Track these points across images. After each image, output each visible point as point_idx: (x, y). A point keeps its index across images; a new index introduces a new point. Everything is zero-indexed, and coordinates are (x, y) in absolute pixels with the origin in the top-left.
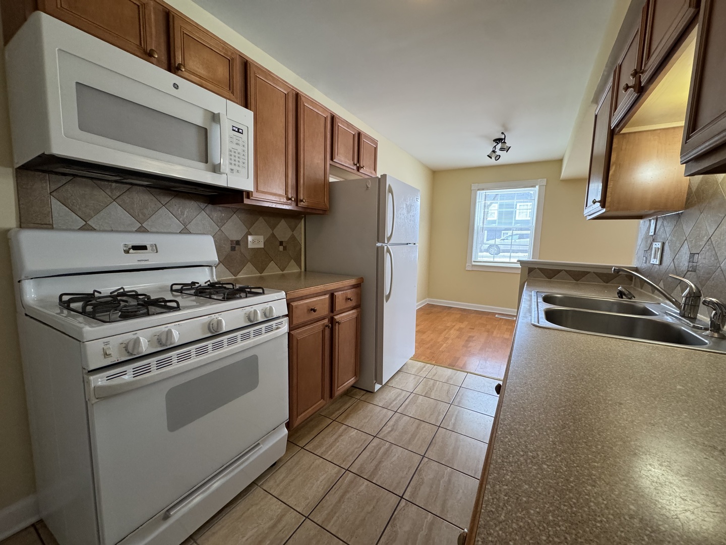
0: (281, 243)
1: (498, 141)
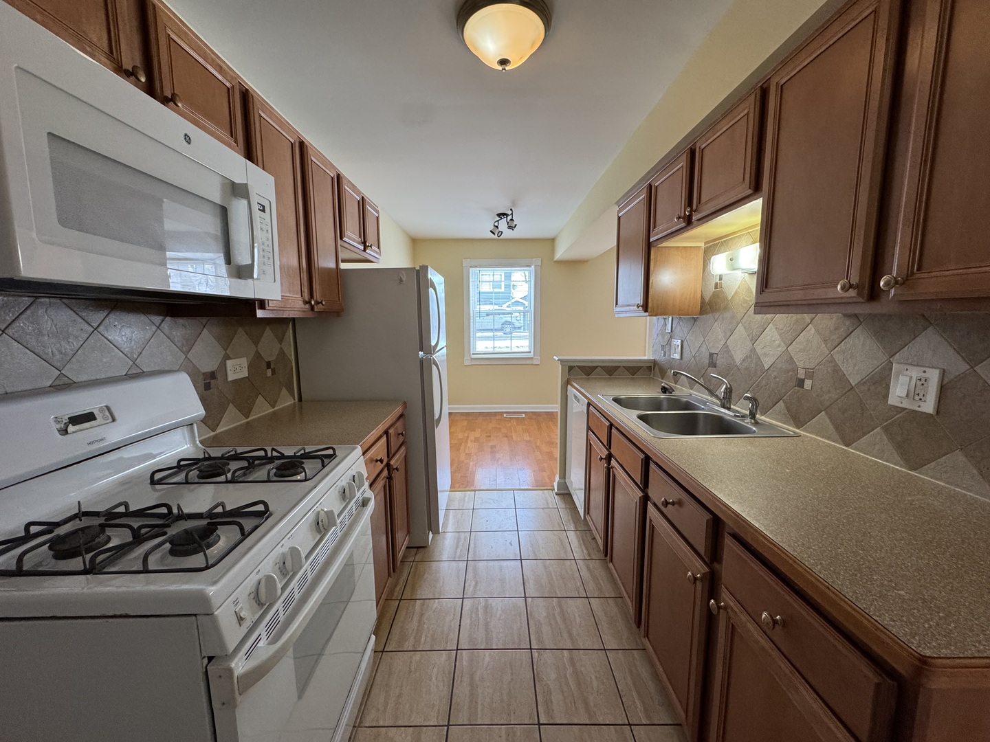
0: (268, 365)
1: (501, 215)
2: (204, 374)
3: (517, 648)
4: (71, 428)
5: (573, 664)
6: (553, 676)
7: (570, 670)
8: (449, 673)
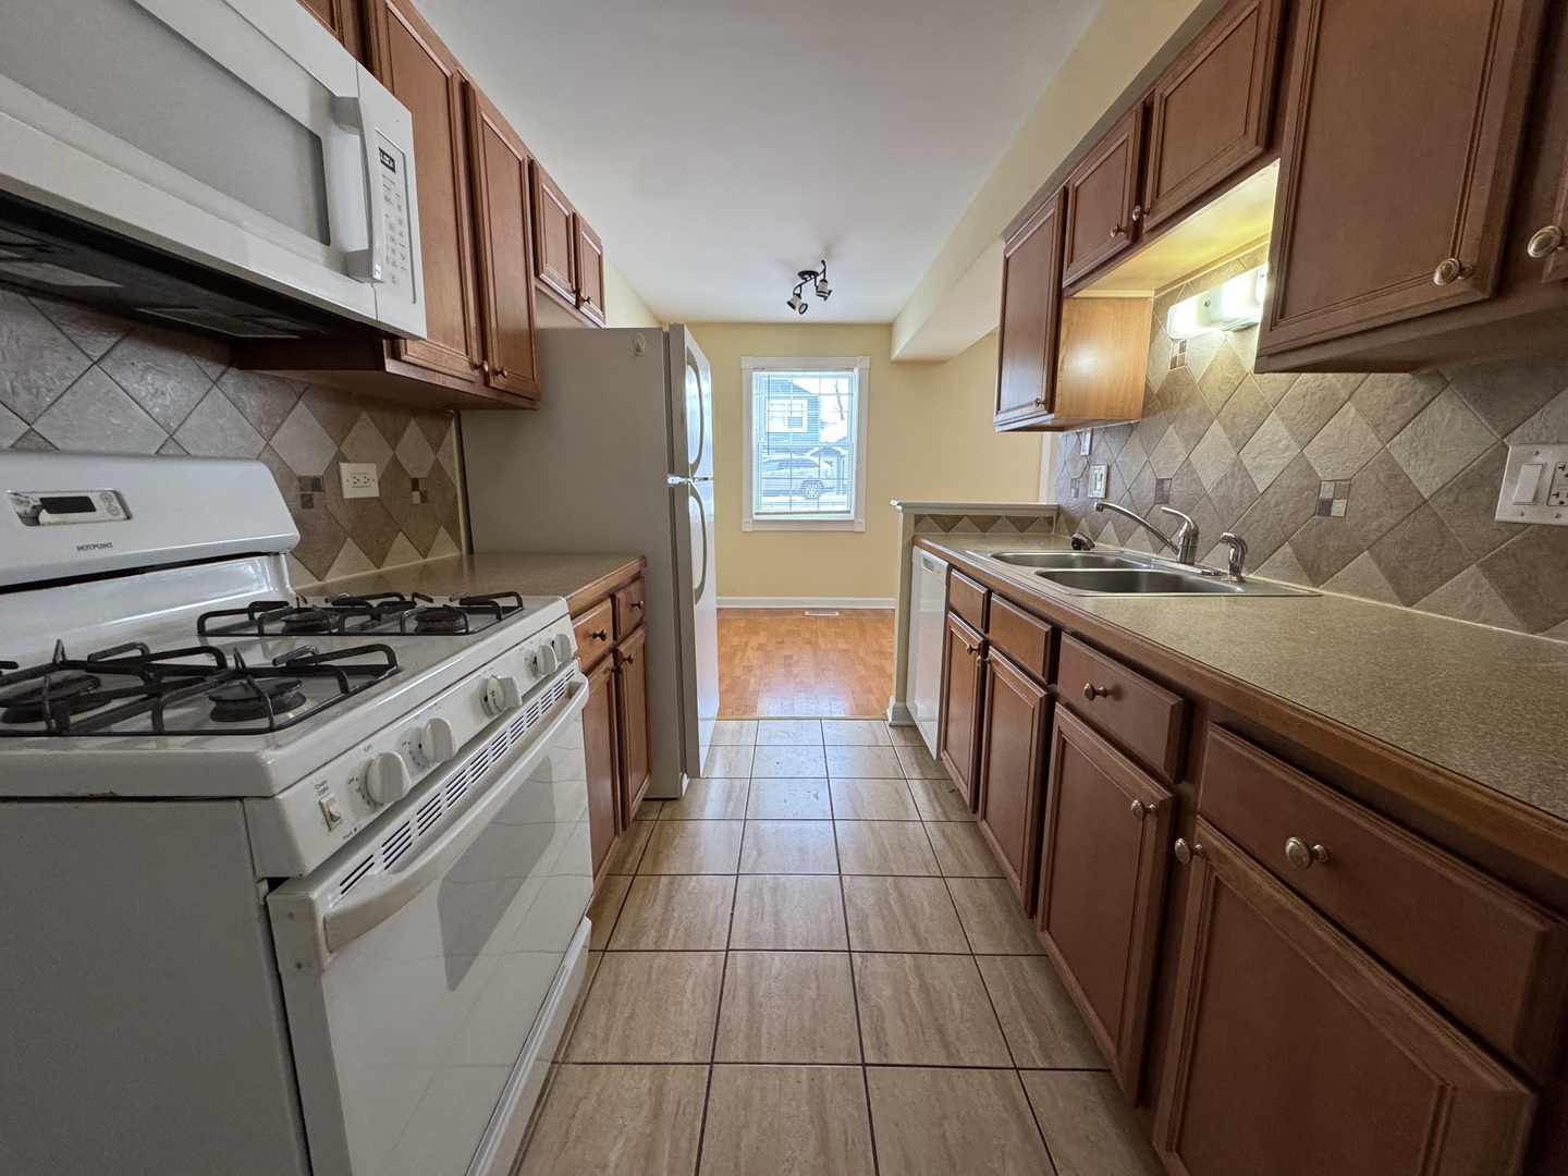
0: (415, 484)
1: (807, 274)
2: (300, 479)
3: (826, 949)
4: (44, 516)
5: (920, 976)
6: (887, 992)
7: (915, 983)
8: (715, 984)
